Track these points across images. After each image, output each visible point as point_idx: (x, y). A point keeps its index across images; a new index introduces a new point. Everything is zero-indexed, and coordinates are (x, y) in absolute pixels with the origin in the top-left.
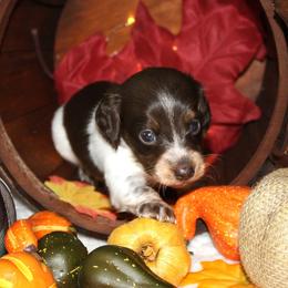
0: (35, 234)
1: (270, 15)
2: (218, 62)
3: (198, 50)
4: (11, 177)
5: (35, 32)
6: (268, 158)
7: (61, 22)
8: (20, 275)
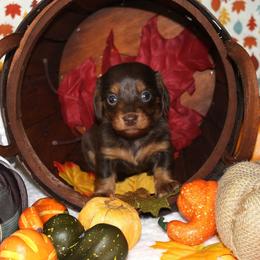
0: (42, 218)
1: (224, 56)
5: (45, 61)
6: (221, 160)
8: (29, 249)
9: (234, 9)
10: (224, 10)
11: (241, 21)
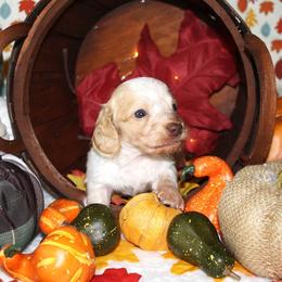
1: (241, 50)
2: (199, 79)
3: (186, 67)
4: (37, 169)
7: (81, 51)
9: (261, 11)
10: (251, 11)
11: (269, 23)
